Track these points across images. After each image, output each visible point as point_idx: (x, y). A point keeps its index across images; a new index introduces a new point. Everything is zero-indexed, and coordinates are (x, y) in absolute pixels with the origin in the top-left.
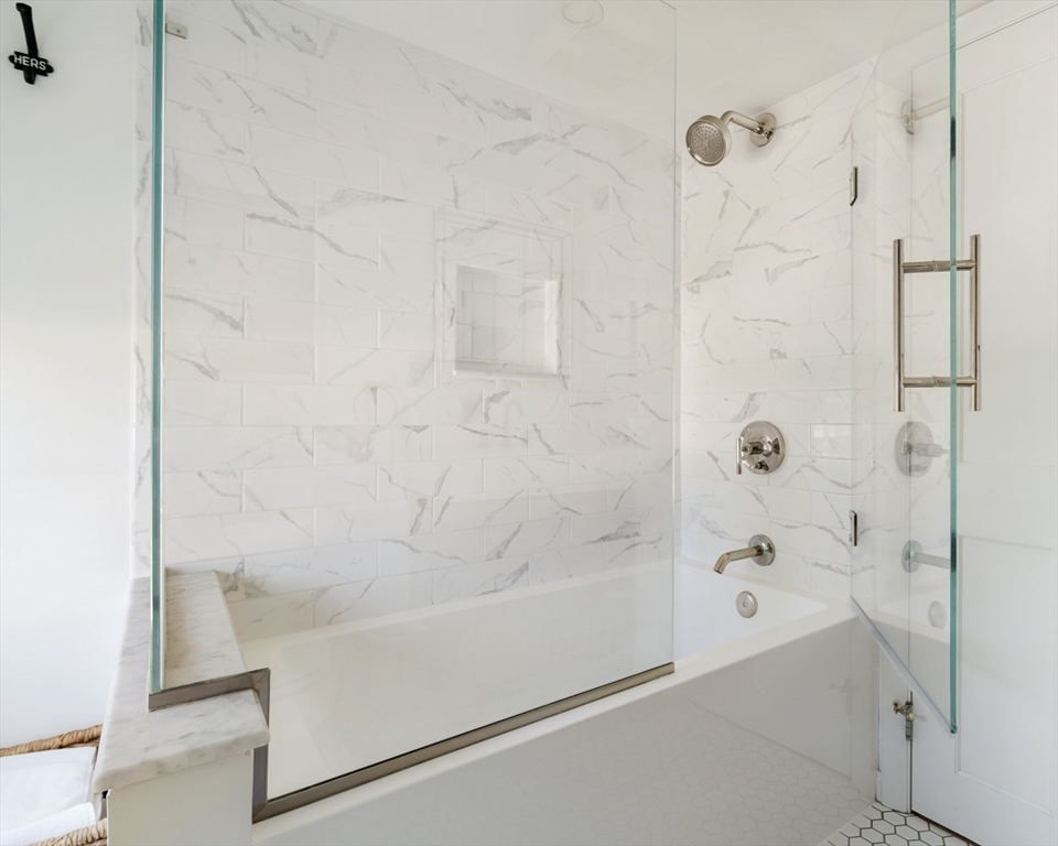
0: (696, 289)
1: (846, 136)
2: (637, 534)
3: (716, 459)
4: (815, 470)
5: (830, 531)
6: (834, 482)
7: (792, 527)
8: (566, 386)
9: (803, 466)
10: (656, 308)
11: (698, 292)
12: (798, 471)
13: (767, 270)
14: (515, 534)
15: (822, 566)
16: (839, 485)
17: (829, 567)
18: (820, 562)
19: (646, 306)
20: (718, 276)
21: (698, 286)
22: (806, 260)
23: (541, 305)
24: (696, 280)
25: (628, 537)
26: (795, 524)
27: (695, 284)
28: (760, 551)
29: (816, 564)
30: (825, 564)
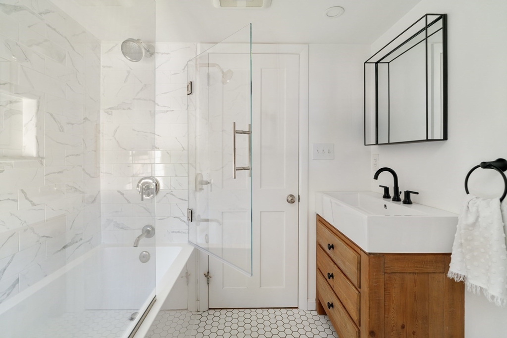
0: (110, 113)
1: (185, 67)
2: (81, 239)
3: (123, 194)
4: (173, 195)
5: (179, 218)
6: (180, 199)
7: (162, 219)
8: (42, 164)
9: (167, 194)
10: (89, 120)
11: (111, 114)
12: (165, 196)
13: (150, 111)
14: (9, 263)
15: (176, 232)
16: (182, 200)
17: (178, 232)
18: (174, 231)
19: (85, 119)
20: (124, 109)
21: (111, 112)
22: (168, 111)
23: (20, 113)
24: (110, 108)
25: (77, 242)
26: (163, 218)
27: (109, 110)
28: (148, 232)
29: (173, 232)
30: (177, 231)
